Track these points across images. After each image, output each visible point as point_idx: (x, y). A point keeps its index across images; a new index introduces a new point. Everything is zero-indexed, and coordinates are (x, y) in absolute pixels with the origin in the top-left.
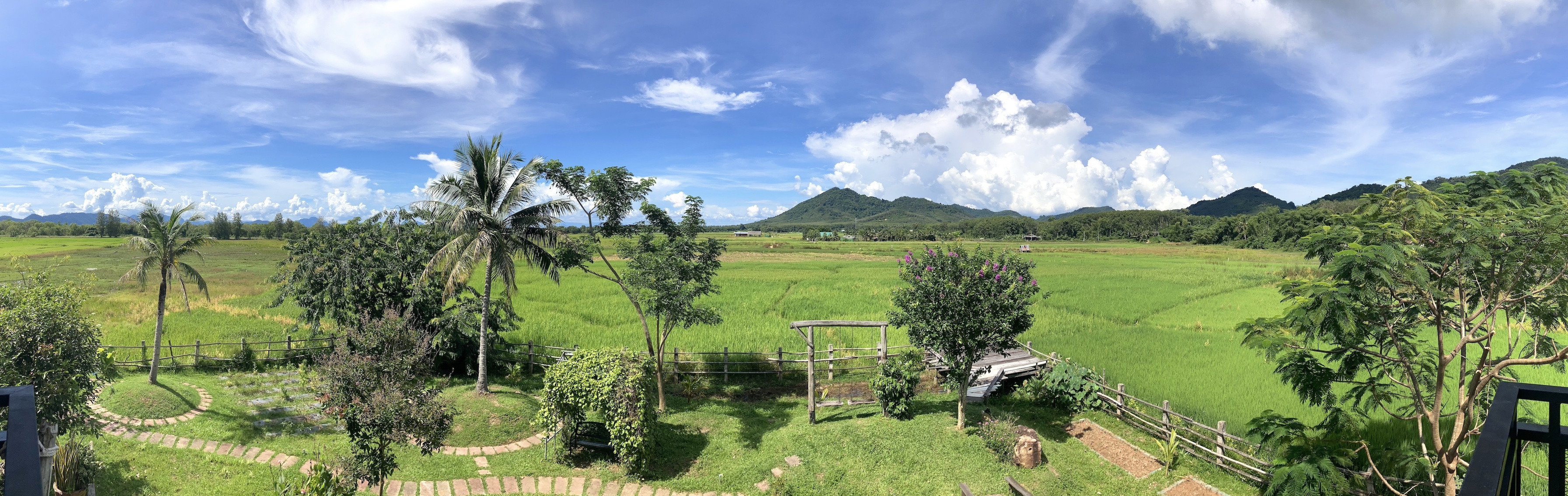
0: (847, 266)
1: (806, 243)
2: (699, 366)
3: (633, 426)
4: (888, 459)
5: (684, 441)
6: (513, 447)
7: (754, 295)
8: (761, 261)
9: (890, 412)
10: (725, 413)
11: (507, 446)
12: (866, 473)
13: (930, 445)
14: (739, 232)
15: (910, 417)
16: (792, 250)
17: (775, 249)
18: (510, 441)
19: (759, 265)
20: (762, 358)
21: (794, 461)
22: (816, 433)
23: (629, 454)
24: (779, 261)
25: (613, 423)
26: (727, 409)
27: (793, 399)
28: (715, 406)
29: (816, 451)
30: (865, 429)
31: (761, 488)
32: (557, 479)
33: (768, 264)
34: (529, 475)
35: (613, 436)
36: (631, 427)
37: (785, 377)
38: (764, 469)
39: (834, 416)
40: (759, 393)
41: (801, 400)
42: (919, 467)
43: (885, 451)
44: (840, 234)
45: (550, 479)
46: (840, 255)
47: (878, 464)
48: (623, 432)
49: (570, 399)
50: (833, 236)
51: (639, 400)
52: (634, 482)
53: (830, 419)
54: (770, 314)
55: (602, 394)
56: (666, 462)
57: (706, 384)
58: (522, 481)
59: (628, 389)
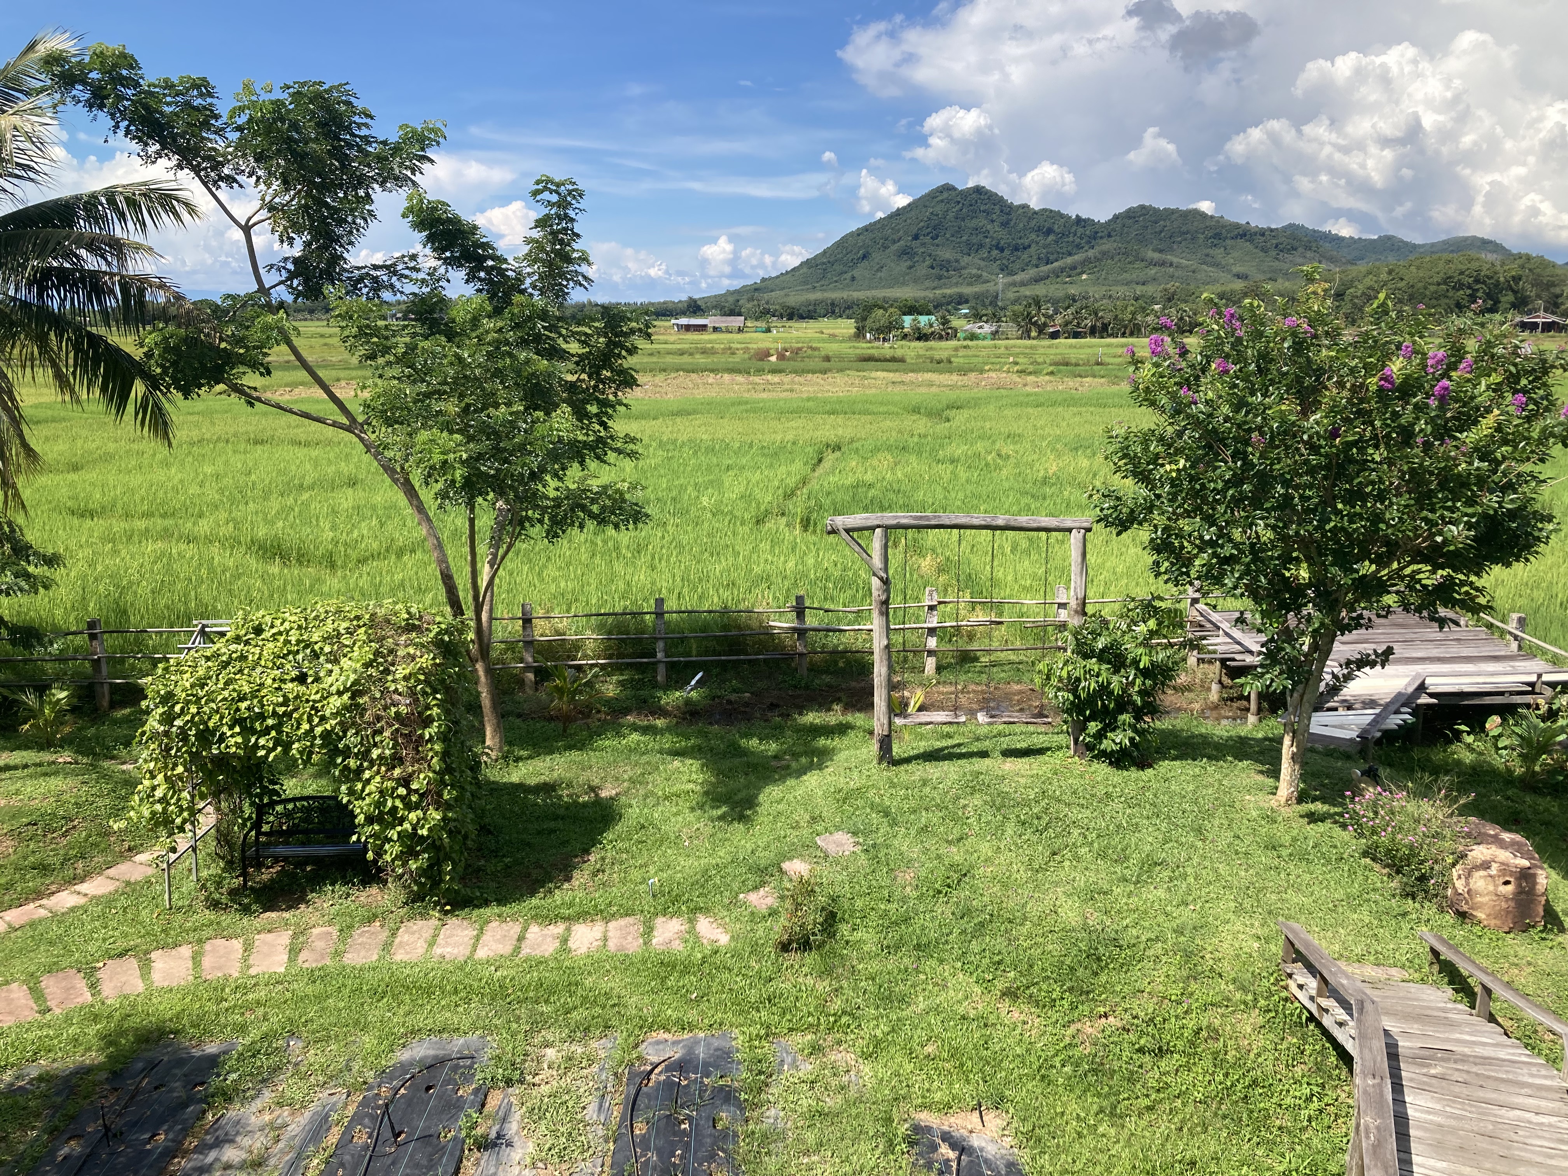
0: (974, 403)
1: (864, 347)
2: (590, 646)
3: (414, 786)
4: (1083, 851)
5: (556, 818)
6: (65, 900)
7: (728, 479)
8: (746, 395)
9: (1090, 747)
10: (661, 752)
11: (44, 902)
12: (1024, 875)
13: (1199, 831)
14: (684, 321)
15: (1143, 764)
16: (826, 365)
17: (783, 364)
18: (53, 888)
19: (739, 403)
20: (754, 624)
21: (839, 844)
22: (893, 785)
23: (409, 853)
24: (794, 395)
25: (359, 786)
26: (667, 741)
27: (834, 716)
28: (635, 737)
29: (894, 823)
30: (1023, 781)
31: (755, 903)
32: (208, 946)
33: (763, 400)
34: (121, 955)
35: (361, 819)
36: (410, 791)
37: (814, 669)
38: (763, 863)
39: (942, 749)
40: (747, 704)
41: (858, 718)
42: (1166, 874)
43: (1076, 832)
44: (955, 322)
45: (186, 951)
46: (955, 377)
47: (1058, 858)
48: (389, 804)
49: (232, 741)
50: (937, 327)
51: (427, 722)
52: (424, 916)
53: (932, 756)
54: (770, 525)
55: (323, 719)
56: (507, 867)
57: (610, 689)
58: (99, 974)
59: (396, 697)
